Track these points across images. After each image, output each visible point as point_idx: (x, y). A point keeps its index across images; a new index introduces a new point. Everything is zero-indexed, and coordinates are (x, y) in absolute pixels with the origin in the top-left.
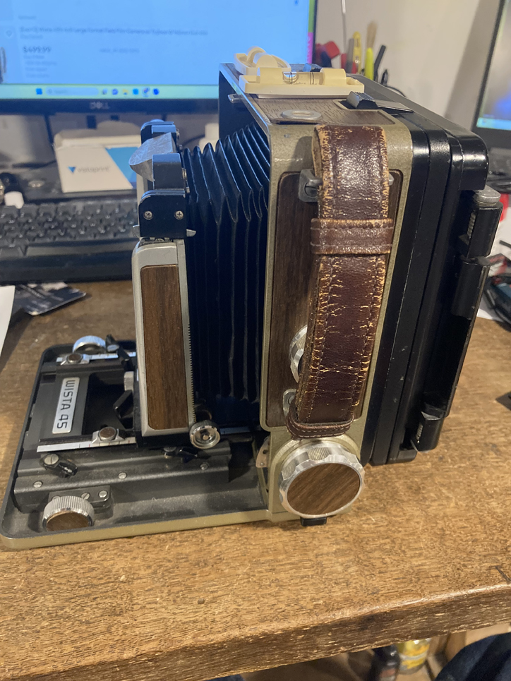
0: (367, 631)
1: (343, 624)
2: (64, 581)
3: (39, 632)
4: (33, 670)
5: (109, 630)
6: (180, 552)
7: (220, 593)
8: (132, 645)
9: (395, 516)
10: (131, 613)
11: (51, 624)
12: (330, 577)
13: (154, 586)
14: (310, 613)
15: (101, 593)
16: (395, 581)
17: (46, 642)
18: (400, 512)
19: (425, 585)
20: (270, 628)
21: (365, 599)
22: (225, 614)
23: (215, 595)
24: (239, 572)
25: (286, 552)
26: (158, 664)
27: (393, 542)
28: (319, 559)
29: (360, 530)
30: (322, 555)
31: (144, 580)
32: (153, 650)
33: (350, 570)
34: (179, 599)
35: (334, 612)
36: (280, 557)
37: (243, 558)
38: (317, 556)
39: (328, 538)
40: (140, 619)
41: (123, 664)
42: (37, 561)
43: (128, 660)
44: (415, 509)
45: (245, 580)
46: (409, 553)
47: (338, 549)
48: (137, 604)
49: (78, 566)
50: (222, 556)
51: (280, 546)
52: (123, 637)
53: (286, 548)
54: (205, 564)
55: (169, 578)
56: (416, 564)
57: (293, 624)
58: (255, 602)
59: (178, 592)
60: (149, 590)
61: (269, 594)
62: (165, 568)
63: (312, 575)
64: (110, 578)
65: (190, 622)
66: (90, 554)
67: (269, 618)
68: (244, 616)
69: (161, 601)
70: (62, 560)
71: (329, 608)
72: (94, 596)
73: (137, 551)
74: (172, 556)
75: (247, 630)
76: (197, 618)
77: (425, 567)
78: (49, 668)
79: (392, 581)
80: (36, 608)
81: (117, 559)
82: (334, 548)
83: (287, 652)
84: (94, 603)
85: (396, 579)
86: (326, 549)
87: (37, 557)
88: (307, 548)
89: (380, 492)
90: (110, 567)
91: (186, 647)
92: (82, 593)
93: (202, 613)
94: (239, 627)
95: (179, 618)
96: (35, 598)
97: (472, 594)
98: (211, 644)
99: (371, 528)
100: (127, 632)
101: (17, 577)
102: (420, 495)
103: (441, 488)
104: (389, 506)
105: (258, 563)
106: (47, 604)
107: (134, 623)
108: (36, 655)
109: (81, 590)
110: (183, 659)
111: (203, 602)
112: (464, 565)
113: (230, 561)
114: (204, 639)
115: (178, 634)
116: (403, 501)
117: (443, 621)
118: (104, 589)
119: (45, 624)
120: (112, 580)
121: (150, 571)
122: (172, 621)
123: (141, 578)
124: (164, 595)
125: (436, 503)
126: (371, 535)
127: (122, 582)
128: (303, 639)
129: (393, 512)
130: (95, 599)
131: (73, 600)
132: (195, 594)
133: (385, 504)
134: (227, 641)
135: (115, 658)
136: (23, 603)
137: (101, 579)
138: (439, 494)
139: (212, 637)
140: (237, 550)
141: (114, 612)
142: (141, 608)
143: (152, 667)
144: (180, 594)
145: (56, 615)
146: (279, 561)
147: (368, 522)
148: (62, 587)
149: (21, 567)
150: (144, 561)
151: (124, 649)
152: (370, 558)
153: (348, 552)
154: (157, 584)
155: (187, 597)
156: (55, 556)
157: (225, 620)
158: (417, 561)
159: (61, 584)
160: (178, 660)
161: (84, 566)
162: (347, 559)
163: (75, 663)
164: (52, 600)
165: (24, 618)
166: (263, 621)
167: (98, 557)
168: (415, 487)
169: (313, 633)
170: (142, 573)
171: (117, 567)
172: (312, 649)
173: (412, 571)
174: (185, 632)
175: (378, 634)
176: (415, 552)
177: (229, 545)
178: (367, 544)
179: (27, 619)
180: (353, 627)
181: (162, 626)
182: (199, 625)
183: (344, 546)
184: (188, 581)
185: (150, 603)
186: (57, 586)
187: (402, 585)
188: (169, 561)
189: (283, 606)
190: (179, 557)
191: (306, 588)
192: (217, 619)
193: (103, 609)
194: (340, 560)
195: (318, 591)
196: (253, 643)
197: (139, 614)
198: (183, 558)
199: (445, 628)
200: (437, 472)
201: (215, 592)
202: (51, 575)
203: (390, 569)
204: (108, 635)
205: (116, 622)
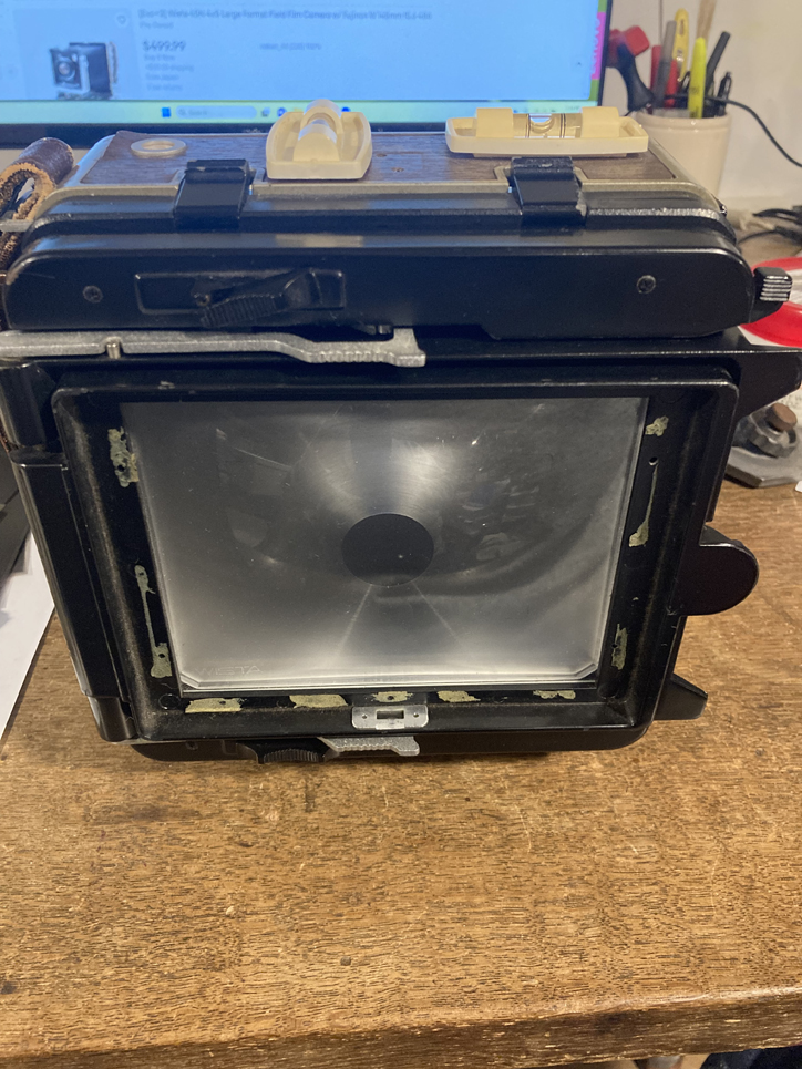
0: (610, 1035)
1: (569, 1022)
2: (142, 906)
3: (97, 984)
4: (85, 1044)
5: (201, 993)
6: (321, 876)
7: (377, 950)
8: (235, 1020)
9: (672, 847)
10: (237, 968)
11: (117, 974)
12: (555, 941)
13: (275, 928)
14: (517, 998)
15: (196, 931)
16: (660, 960)
17: (108, 1002)
18: (680, 840)
19: (712, 973)
20: (450, 1018)
21: (608, 985)
22: (380, 987)
23: (369, 952)
24: (410, 918)
25: (487, 892)
26: (273, 1052)
27: (664, 891)
28: (540, 909)
29: (612, 866)
30: (544, 902)
31: (262, 917)
32: (264, 1032)
33: (589, 933)
34: (311, 953)
35: (555, 1002)
36: (478, 900)
37: (418, 895)
38: (536, 903)
39: (558, 875)
40: (250, 980)
41: (220, 1048)
42: (106, 869)
43: (227, 1043)
44: (708, 837)
45: (417, 933)
46: (690, 914)
47: (573, 895)
48: (247, 954)
49: (166, 884)
50: (387, 888)
51: (479, 881)
52: (222, 1007)
53: (487, 885)
54: (358, 900)
55: (301, 918)
56: (700, 933)
57: (487, 1013)
58: (431, 971)
59: (311, 943)
60: (268, 934)
61: (455, 960)
62: (296, 901)
63: (526, 935)
64: (211, 909)
65: (326, 992)
66: (185, 866)
67: (449, 1000)
68: (411, 994)
69: (284, 954)
70: (142, 872)
71: (548, 995)
72: (185, 936)
73: (256, 868)
74: (309, 882)
75: (413, 1017)
76: (337, 987)
77: (715, 941)
78: (108, 1044)
79: (657, 959)
80: (98, 946)
81: (224, 878)
82: (567, 891)
83: (477, 1053)
84: (184, 946)
85: (663, 957)
86: (551, 894)
87: (107, 863)
88: (523, 888)
89: (651, 804)
90: (212, 891)
91: (315, 1034)
92: (168, 928)
93: (345, 980)
94: (401, 1010)
95: (310, 985)
96: (97, 929)
97: (790, 996)
98: (355, 1033)
99: (629, 864)
100: (228, 999)
101: (75, 892)
102: (718, 814)
103: (755, 806)
104: (664, 830)
105: (440, 905)
106: (114, 940)
107: (241, 985)
108: (91, 1021)
109: (166, 923)
110: (312, 1049)
111: (348, 963)
112: (782, 946)
113: (397, 898)
114: (343, 1023)
115: (305, 1011)
116: (687, 823)
117: (738, 1031)
118: (200, 926)
119: (109, 972)
120: (214, 911)
121: (272, 903)
122: (298, 987)
123: (257, 914)
124: (290, 944)
125: (745, 831)
126: (629, 876)
127: (228, 916)
128: (502, 1038)
129: (668, 840)
130: (186, 939)
131: (152, 939)
132: (338, 948)
133: (658, 824)
134: (381, 1031)
135: (208, 1039)
136: (79, 936)
137: (198, 908)
138: (750, 815)
139: (357, 1022)
140: (411, 882)
141: (213, 964)
142: (253, 962)
143: (264, 1056)
144: (315, 945)
145: (127, 960)
146: (475, 907)
147: (625, 853)
148: (138, 914)
149: (81, 877)
150: (264, 884)
151: (222, 1026)
152: (624, 916)
153: (588, 901)
154: (282, 926)
155: (324, 952)
156: (133, 864)
157: (379, 996)
158: (701, 929)
159: (137, 910)
160: (303, 1050)
161: (175, 884)
162: (585, 913)
163: (148, 1040)
164: (123, 935)
165: (79, 960)
166: (439, 1004)
167: (197, 872)
168: (711, 800)
169: (520, 1031)
170: (260, 904)
171: (223, 892)
172: (519, 1053)
173: (691, 946)
174: (315, 1009)
175: (627, 1041)
176: (699, 913)
177: (398, 871)
178: (620, 891)
179: (83, 962)
180: (585, 1028)
181: (282, 994)
182: (339, 1000)
183: (582, 891)
184: (329, 926)
185: (267, 956)
186: (132, 913)
187: (673, 968)
188: (303, 890)
189: (473, 982)
190: (318, 884)
191: (514, 955)
192: (368, 994)
193: (195, 957)
194: (573, 914)
195: (532, 962)
196: (422, 1036)
197: (248, 971)
198: (324, 887)
199: (741, 1041)
200: (751, 777)
201: (368, 947)
202: (125, 894)
203: (653, 938)
204: (199, 1000)
205: (213, 981)
